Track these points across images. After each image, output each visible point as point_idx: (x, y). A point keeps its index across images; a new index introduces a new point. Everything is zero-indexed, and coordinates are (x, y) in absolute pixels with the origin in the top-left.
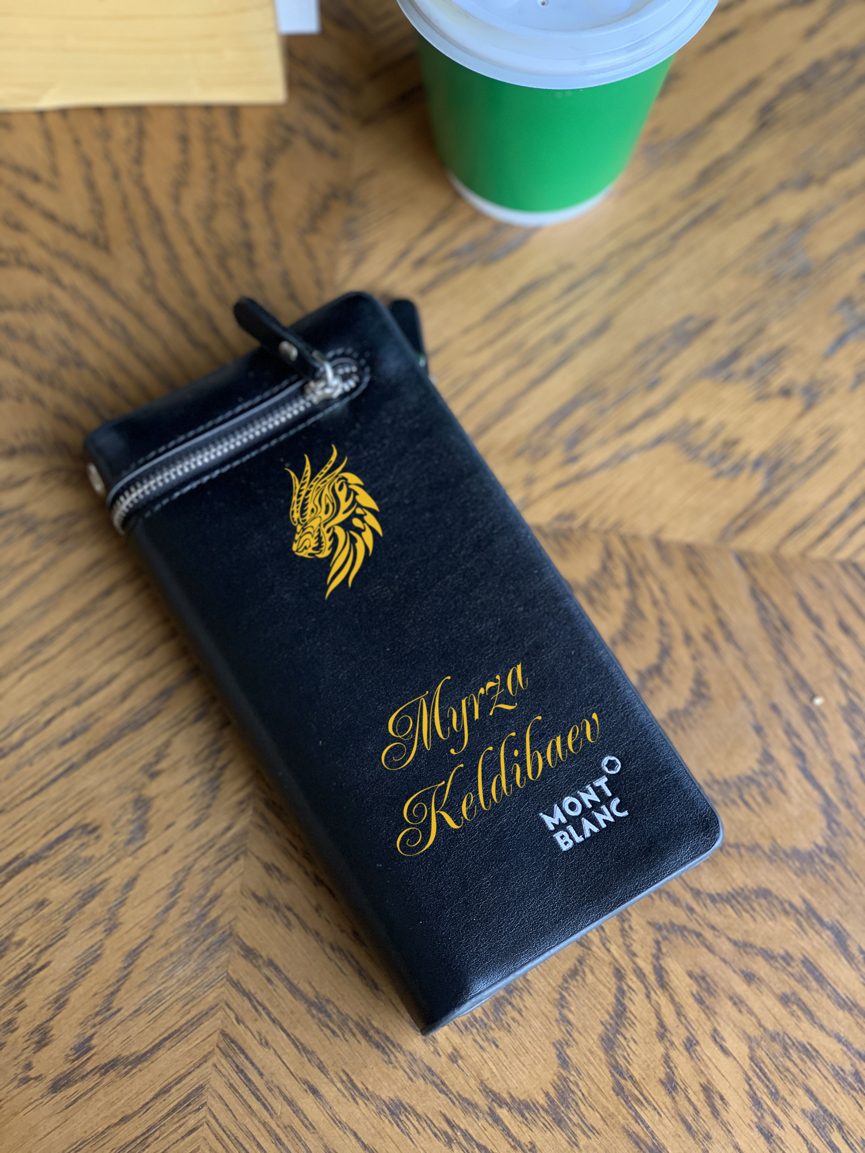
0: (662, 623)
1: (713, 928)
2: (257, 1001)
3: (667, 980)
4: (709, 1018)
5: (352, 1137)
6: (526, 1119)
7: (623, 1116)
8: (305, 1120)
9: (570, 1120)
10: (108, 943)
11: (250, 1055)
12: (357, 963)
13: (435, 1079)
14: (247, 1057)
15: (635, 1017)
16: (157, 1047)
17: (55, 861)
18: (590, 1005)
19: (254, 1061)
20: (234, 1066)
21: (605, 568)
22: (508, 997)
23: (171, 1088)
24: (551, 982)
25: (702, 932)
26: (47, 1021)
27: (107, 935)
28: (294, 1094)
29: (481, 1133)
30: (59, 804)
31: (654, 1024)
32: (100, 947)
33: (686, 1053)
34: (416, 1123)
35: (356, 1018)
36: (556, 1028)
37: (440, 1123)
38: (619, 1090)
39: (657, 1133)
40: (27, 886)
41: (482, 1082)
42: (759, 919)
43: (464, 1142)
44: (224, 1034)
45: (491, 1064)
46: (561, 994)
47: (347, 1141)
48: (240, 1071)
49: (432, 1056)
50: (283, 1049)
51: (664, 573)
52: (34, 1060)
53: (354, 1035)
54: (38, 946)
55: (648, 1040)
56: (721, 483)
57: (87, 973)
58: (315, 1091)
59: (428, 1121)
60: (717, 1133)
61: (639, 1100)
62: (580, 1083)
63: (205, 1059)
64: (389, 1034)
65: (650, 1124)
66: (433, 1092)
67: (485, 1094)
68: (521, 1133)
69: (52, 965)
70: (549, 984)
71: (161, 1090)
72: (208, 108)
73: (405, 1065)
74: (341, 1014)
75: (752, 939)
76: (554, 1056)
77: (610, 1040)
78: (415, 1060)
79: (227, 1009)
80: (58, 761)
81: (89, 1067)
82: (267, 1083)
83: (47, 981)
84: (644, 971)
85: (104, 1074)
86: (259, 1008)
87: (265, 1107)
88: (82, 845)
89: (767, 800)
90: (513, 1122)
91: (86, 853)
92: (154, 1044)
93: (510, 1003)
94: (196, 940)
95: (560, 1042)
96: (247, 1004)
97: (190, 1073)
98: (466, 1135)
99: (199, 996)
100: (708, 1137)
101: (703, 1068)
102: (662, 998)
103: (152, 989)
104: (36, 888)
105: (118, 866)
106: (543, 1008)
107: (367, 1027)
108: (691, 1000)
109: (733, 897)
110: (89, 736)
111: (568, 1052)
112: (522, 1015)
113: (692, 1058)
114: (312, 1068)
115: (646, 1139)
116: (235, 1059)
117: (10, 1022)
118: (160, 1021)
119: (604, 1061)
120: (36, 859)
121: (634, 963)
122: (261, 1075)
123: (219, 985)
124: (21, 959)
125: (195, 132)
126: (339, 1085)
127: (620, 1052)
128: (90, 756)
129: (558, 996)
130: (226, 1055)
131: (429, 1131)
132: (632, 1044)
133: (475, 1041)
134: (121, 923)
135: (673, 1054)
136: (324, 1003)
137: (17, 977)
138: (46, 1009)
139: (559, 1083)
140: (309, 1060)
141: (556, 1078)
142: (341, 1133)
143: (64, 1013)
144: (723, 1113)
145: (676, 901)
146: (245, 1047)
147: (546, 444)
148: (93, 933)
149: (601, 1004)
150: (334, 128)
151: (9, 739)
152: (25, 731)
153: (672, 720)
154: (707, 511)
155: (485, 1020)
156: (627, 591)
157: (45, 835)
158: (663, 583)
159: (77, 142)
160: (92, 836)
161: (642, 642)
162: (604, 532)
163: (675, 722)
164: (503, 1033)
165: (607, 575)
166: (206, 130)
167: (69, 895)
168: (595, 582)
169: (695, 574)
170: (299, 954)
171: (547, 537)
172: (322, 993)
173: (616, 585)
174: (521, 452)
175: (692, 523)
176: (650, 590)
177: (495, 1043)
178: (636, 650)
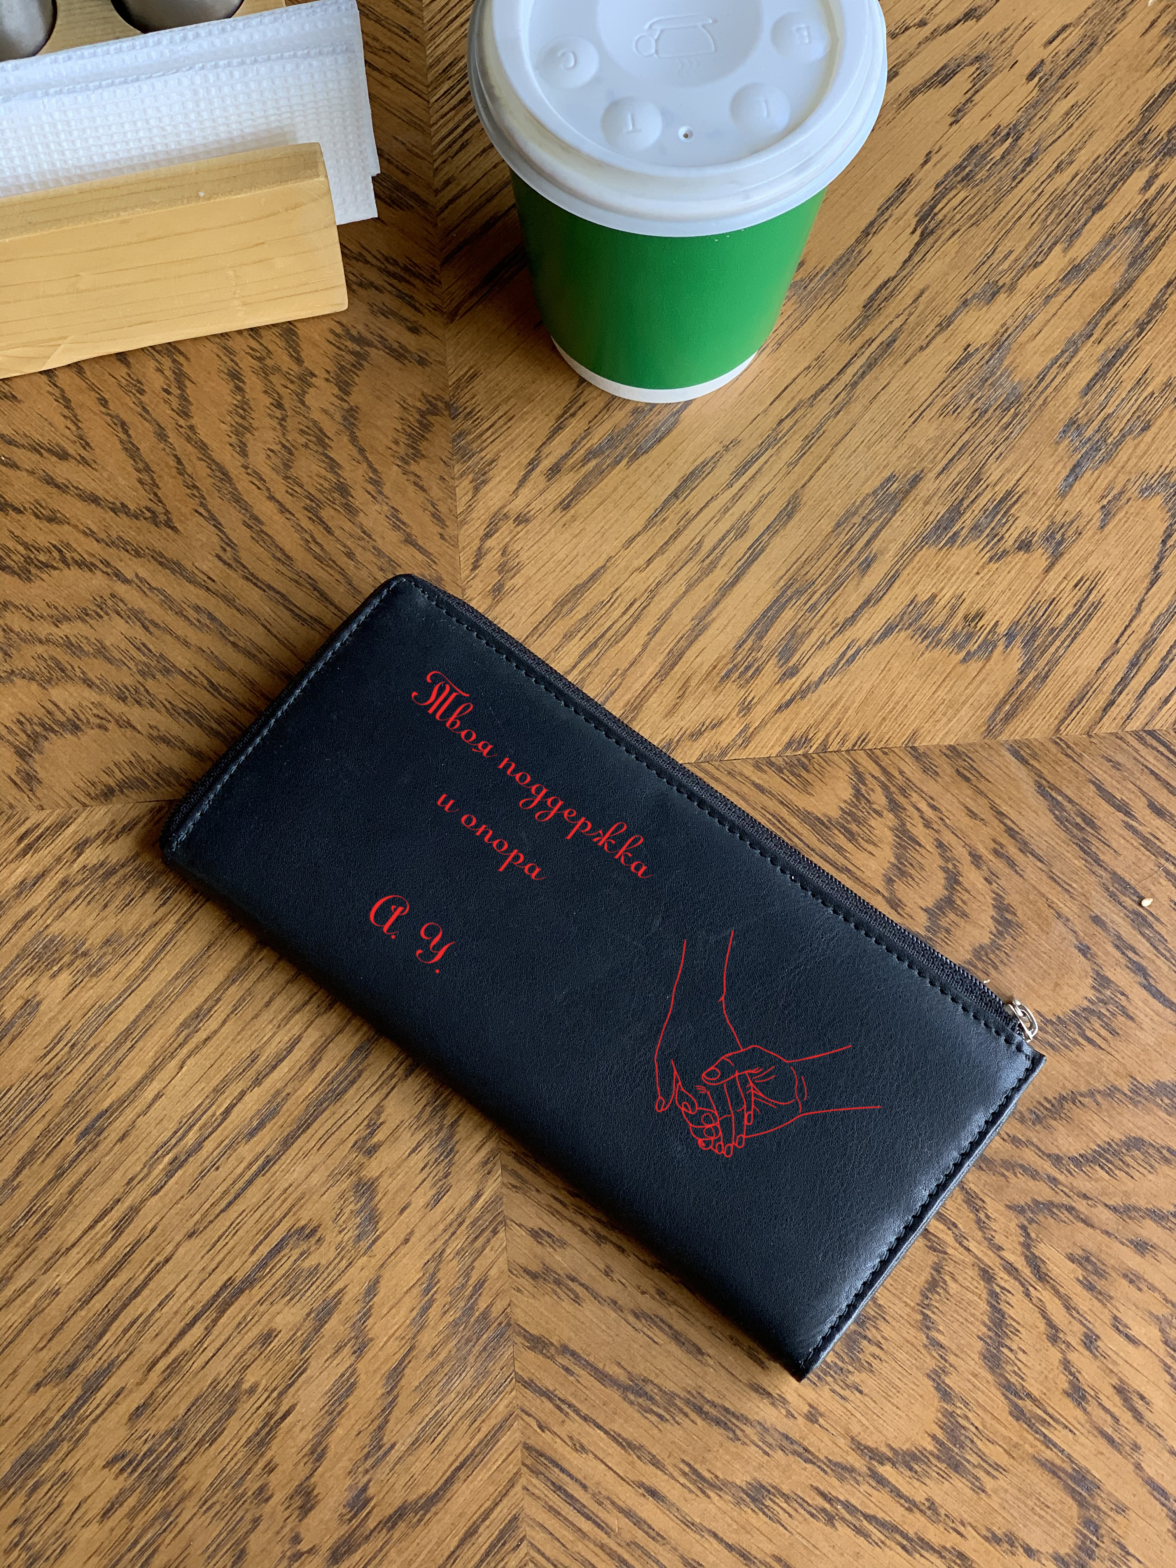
0: (940, 845)
1: (1085, 1197)
2: (560, 1399)
3: (1045, 1271)
4: (1105, 1305)
5: (712, 1539)
6: (916, 1472)
7: (1031, 1443)
8: (650, 1531)
9: (968, 1462)
10: (360, 1366)
11: (566, 1465)
12: (670, 1327)
13: (796, 1447)
14: (563, 1470)
15: (1018, 1323)
16: (449, 1482)
17: (274, 1281)
18: (961, 1320)
19: (572, 1471)
20: (549, 1484)
21: (858, 794)
22: (861, 1330)
23: (478, 1527)
24: (908, 1301)
25: (1074, 1204)
26: (307, 1478)
27: (358, 1357)
28: (630, 1503)
29: (865, 1500)
30: (262, 1209)
31: (1042, 1326)
32: (352, 1374)
33: (1087, 1353)
34: (785, 1505)
35: (683, 1394)
36: (926, 1355)
37: (814, 1499)
38: (1018, 1414)
39: (1075, 1455)
40: (245, 1317)
41: (853, 1439)
42: (1136, 1175)
43: (848, 1517)
44: (528, 1448)
45: (858, 1415)
46: (923, 1313)
47: (706, 1545)
48: (558, 1488)
49: (785, 1420)
50: (604, 1451)
51: (931, 787)
52: (302, 1530)
53: (686, 1415)
54: (274, 1389)
55: (1038, 1346)
56: (974, 666)
57: (343, 1409)
58: (653, 1493)
59: (799, 1500)
60: (1144, 1438)
61: (1044, 1421)
62: (970, 1415)
63: (512, 1483)
64: (727, 1405)
65: (1063, 1446)
66: (797, 1464)
67: (859, 1452)
68: (913, 1491)
69: (298, 1408)
70: (907, 1304)
71: (467, 1532)
72: (254, 332)
73: (755, 1439)
74: (665, 1392)
75: (1133, 1201)
76: (932, 1389)
77: (993, 1356)
78: (766, 1430)
79: (525, 1417)
80: (249, 1158)
81: (371, 1524)
82: (594, 1495)
83: (297, 1429)
84: (1016, 1265)
85: (393, 1527)
86: (563, 1406)
87: (599, 1526)
88: (302, 1255)
89: (1113, 1032)
90: (900, 1479)
91: (309, 1262)
92: (445, 1478)
93: (865, 1337)
94: (468, 1341)
95: (935, 1372)
96: (548, 1406)
97: (497, 1504)
98: (847, 1506)
99: (487, 1408)
100: (1136, 1447)
101: (1111, 1366)
102: (1044, 1293)
103: (427, 1411)
104: (256, 1318)
105: (352, 1270)
106: (905, 1335)
107: (699, 1402)
108: (1079, 1289)
109: (1100, 1155)
110: (279, 1120)
111: (947, 1381)
112: (881, 1348)
113: (1096, 1357)
114: (644, 1466)
115: (1064, 1465)
116: (547, 1474)
117: (261, 1489)
118: (448, 1448)
119: (992, 1382)
120: (249, 1282)
121: (1002, 1258)
122: (585, 1487)
124: (258, 1408)
125: (246, 364)
126: (682, 1480)
127: (1009, 1368)
128: (287, 1143)
129: (920, 1317)
130: (536, 1473)
131: (802, 1511)
132: (1021, 1355)
133: (834, 1391)
134: (372, 1340)
135: (1072, 1356)
136: (641, 1384)
137: (257, 1433)
138: (302, 1464)
139: (945, 1420)
140: (639, 1457)
141: (940, 1415)
142: (698, 1537)
143: (326, 1463)
144: (1147, 1415)
145: (1034, 1174)
146: (556, 1458)
147: (755, 660)
148: (339, 1358)
149: (973, 1315)
150: (414, 330)
151: (182, 1143)
152: (200, 1129)
153: (980, 959)
154: (964, 703)
155: (840, 1363)
156: (891, 816)
157: (253, 1251)
158: (932, 798)
159: (104, 402)
160: (313, 1240)
161: (923, 873)
162: (848, 751)
163: (984, 961)
164: (864, 1376)
165: (863, 801)
166: (260, 359)
167: (299, 1318)
168: (851, 814)
169: (967, 780)
170: (598, 1332)
171: (780, 770)
172: (635, 1372)
173: (876, 812)
174: (727, 676)
175: (950, 720)
176: (918, 809)
177: (857, 1389)
178: (918, 884)
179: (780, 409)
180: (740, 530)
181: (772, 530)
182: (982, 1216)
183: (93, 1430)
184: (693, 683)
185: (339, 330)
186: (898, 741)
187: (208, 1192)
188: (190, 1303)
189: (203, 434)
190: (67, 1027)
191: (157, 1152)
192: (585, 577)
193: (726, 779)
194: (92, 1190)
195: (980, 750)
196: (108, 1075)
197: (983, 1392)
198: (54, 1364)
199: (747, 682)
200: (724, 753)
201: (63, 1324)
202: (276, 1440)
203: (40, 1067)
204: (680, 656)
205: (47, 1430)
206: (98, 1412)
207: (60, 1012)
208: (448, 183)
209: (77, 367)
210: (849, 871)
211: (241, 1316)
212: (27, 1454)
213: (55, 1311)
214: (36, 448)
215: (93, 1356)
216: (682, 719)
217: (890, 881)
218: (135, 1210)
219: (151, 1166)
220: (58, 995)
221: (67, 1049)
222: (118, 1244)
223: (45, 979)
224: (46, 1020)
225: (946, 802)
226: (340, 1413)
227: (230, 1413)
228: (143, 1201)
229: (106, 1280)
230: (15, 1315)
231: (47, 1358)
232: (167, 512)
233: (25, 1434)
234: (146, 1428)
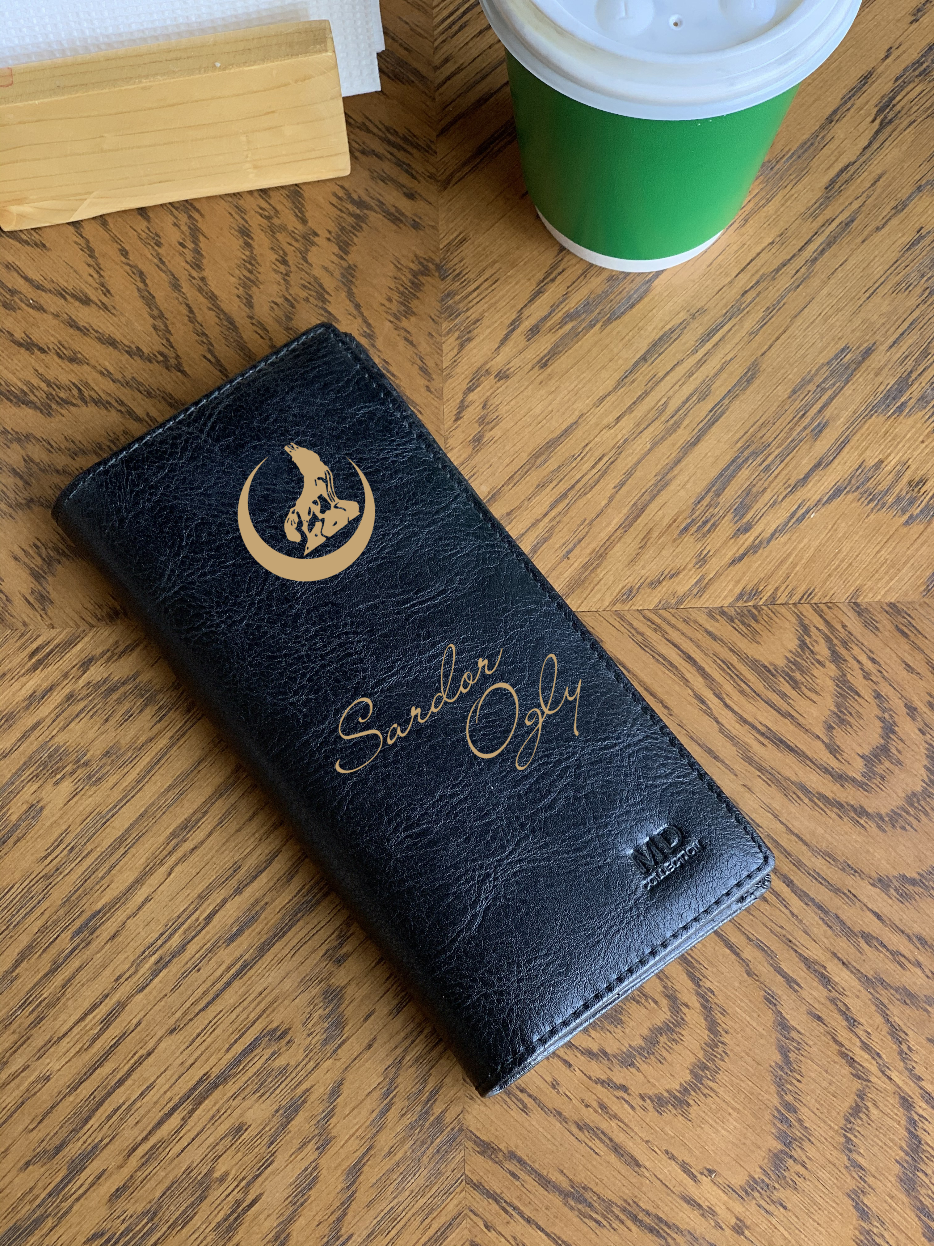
0: (878, 696)
2: (505, 1201)
10: (323, 1161)
12: (611, 1140)
17: (246, 1077)
18: (880, 1144)
21: (803, 645)
22: (787, 1150)
24: (832, 1125)
27: (321, 1153)
30: (238, 1010)
32: (315, 1168)
35: (620, 1203)
36: (847, 1175)
40: (218, 1110)
45: (781, 1229)
46: (846, 1137)
49: (714, 1231)
51: (870, 640)
53: (622, 1222)
54: (243, 1179)
56: (917, 528)
57: (305, 1201)
62: (886, 1234)
64: (661, 1214)
69: (263, 1197)
70: (831, 1127)
72: (264, 192)
74: (603, 1200)
76: (851, 1208)
77: (909, 1179)
79: (472, 1216)
80: (228, 961)
83: (262, 1217)
86: (510, 1209)
88: (273, 1054)
91: (280, 1062)
93: (791, 1157)
94: (423, 1143)
95: (854, 1191)
96: (495, 1207)
99: (437, 1207)
103: (383, 1206)
104: (229, 1112)
105: (319, 1072)
106: (829, 1156)
107: (634, 1210)
110: (257, 927)
111: (866, 1201)
112: (806, 1168)
119: (908, 1204)
120: (223, 1078)
121: (921, 1088)
123: (458, 1190)
124: (227, 1196)
125: (255, 222)
127: (923, 1191)
128: (264, 949)
129: (843, 1140)
133: (760, 1206)
134: (335, 1137)
136: (582, 1191)
137: (226, 1219)
139: (862, 1238)
141: (857, 1233)
147: (712, 516)
148: (304, 1153)
149: (892, 1140)
150: (411, 196)
151: (167, 945)
152: (185, 933)
153: (912, 805)
154: (905, 563)
155: (766, 1180)
156: (833, 667)
157: (229, 1049)
158: (871, 651)
159: (124, 253)
160: (284, 1042)
161: (861, 722)
162: (795, 604)
163: (915, 808)
164: (788, 1192)
165: (807, 652)
166: (268, 218)
167: (268, 1114)
168: (795, 663)
169: (906, 636)
170: (543, 1140)
171: (732, 620)
172: (576, 1180)
173: (819, 662)
174: (686, 529)
175: (891, 579)
176: (858, 661)
177: (782, 1205)
178: (856, 732)
179: (744, 281)
180: (703, 393)
181: (732, 394)
182: (904, 1047)
183: (75, 1208)
184: (655, 534)
185: (341, 193)
186: (841, 597)
187: (189, 992)
188: (169, 1094)
189: (213, 285)
190: (67, 832)
191: (144, 952)
192: (558, 432)
193: (681, 625)
194: (83, 985)
195: (918, 607)
196: (103, 878)
197: (898, 1213)
198: (43, 1145)
199: (704, 536)
200: (680, 601)
201: (52, 1108)
202: (243, 1226)
203: (41, 868)
204: (643, 509)
205: (34, 1206)
206: (81, 1191)
207: (61, 817)
208: (446, 60)
209: (102, 220)
210: (792, 717)
211: (215, 1109)
212: (14, 1229)
213: (46, 1096)
214: (62, 293)
215: (78, 1139)
216: (643, 568)
217: (830, 728)
218: (121, 1006)
219: (138, 964)
220: (61, 801)
221: (66, 852)
222: (105, 1037)
223: (49, 786)
224: (48, 824)
225: (884, 655)
226: (302, 1204)
227: (202, 1199)
228: (130, 997)
229: (94, 1068)
230: (10, 1097)
231: (36, 1139)
232: (178, 357)
233: (14, 1209)
234: (126, 1208)
